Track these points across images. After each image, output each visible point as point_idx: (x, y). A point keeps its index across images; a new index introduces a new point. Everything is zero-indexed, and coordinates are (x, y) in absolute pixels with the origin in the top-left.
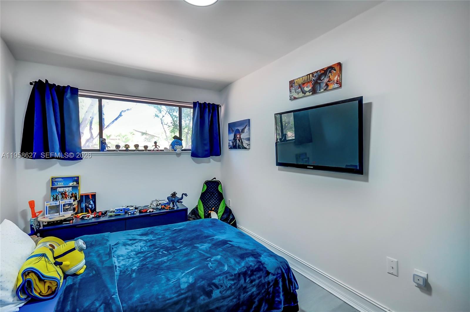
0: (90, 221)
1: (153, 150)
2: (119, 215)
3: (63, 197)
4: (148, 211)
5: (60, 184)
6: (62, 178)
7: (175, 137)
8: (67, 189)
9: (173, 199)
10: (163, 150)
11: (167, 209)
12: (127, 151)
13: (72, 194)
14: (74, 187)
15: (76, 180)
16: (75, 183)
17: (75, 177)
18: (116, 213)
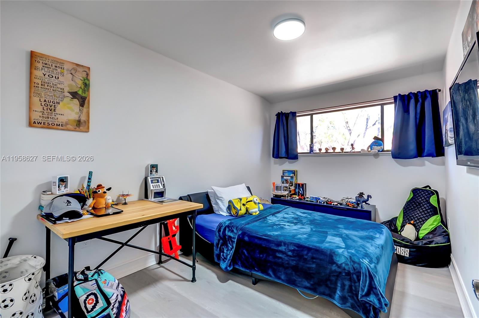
0: (296, 201)
1: (350, 152)
2: (313, 201)
3: (286, 182)
4: (332, 204)
5: (286, 174)
6: (287, 171)
7: (376, 138)
8: (288, 178)
9: (360, 199)
10: (360, 152)
11: (350, 207)
12: (327, 153)
13: (291, 182)
14: (292, 177)
15: (294, 172)
16: (293, 175)
17: (293, 171)
18: (310, 199)
